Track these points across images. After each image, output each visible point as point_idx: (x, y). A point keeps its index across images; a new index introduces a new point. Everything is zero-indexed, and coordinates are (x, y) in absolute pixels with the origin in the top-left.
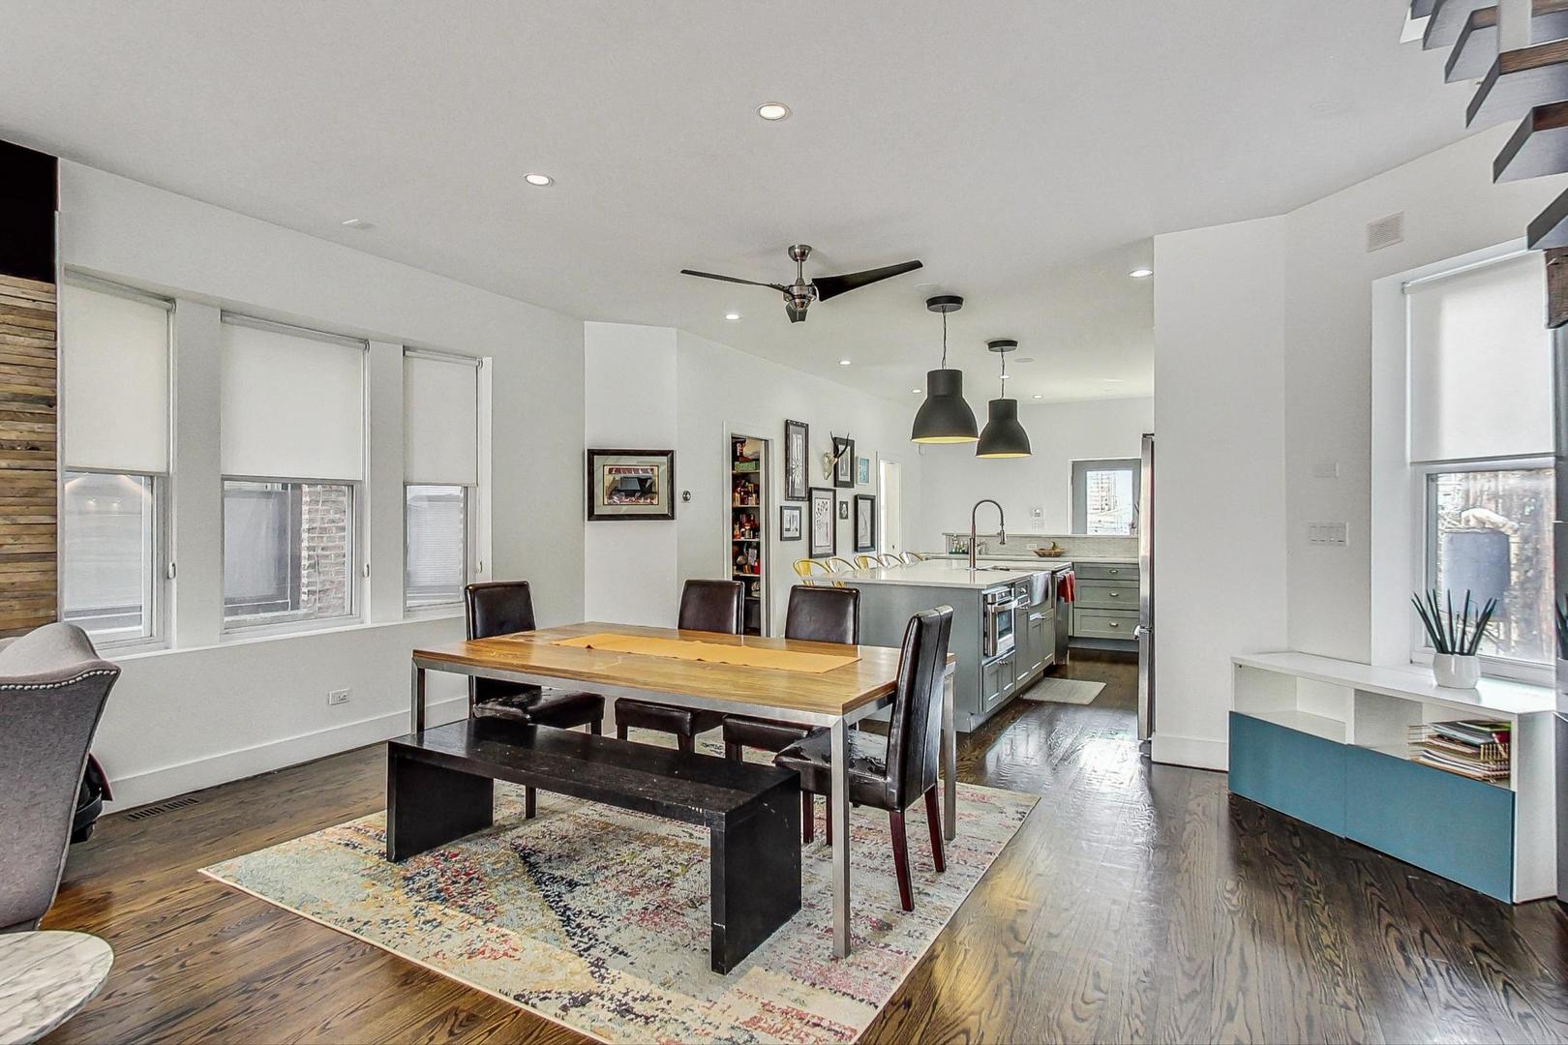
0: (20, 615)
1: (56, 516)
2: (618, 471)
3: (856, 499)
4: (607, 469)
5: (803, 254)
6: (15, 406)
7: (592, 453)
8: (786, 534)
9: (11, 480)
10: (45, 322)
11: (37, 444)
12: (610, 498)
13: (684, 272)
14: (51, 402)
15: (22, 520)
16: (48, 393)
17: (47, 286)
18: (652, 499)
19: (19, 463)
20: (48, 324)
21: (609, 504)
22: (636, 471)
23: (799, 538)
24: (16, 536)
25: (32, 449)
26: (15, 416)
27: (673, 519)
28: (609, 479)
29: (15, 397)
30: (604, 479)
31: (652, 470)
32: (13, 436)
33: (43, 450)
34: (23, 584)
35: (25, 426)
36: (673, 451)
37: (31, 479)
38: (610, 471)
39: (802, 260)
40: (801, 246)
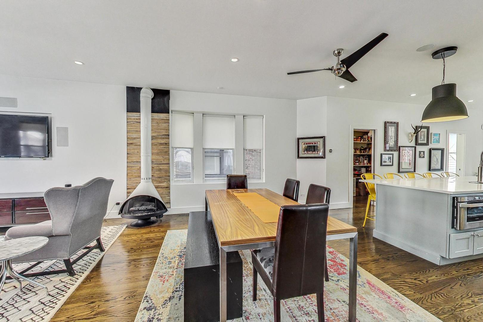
0: (164, 174)
1: (169, 156)
2: (307, 144)
3: (430, 151)
4: (303, 143)
5: (339, 53)
6: (163, 137)
7: (298, 139)
8: (383, 164)
9: (163, 150)
10: (167, 121)
11: (167, 143)
12: (304, 152)
13: (288, 74)
14: (169, 135)
15: (164, 157)
16: (168, 134)
17: (169, 114)
18: (317, 152)
19: (164, 147)
20: (168, 121)
21: (304, 154)
22: (312, 143)
23: (392, 165)
24: (164, 160)
25: (166, 144)
26: (163, 138)
27: (325, 158)
28: (304, 146)
29: (163, 135)
30: (302, 146)
31: (317, 143)
32: (163, 142)
33: (167, 144)
34: (165, 169)
35: (165, 140)
36: (325, 137)
37: (166, 150)
38: (304, 144)
39: (339, 55)
40: (337, 50)
